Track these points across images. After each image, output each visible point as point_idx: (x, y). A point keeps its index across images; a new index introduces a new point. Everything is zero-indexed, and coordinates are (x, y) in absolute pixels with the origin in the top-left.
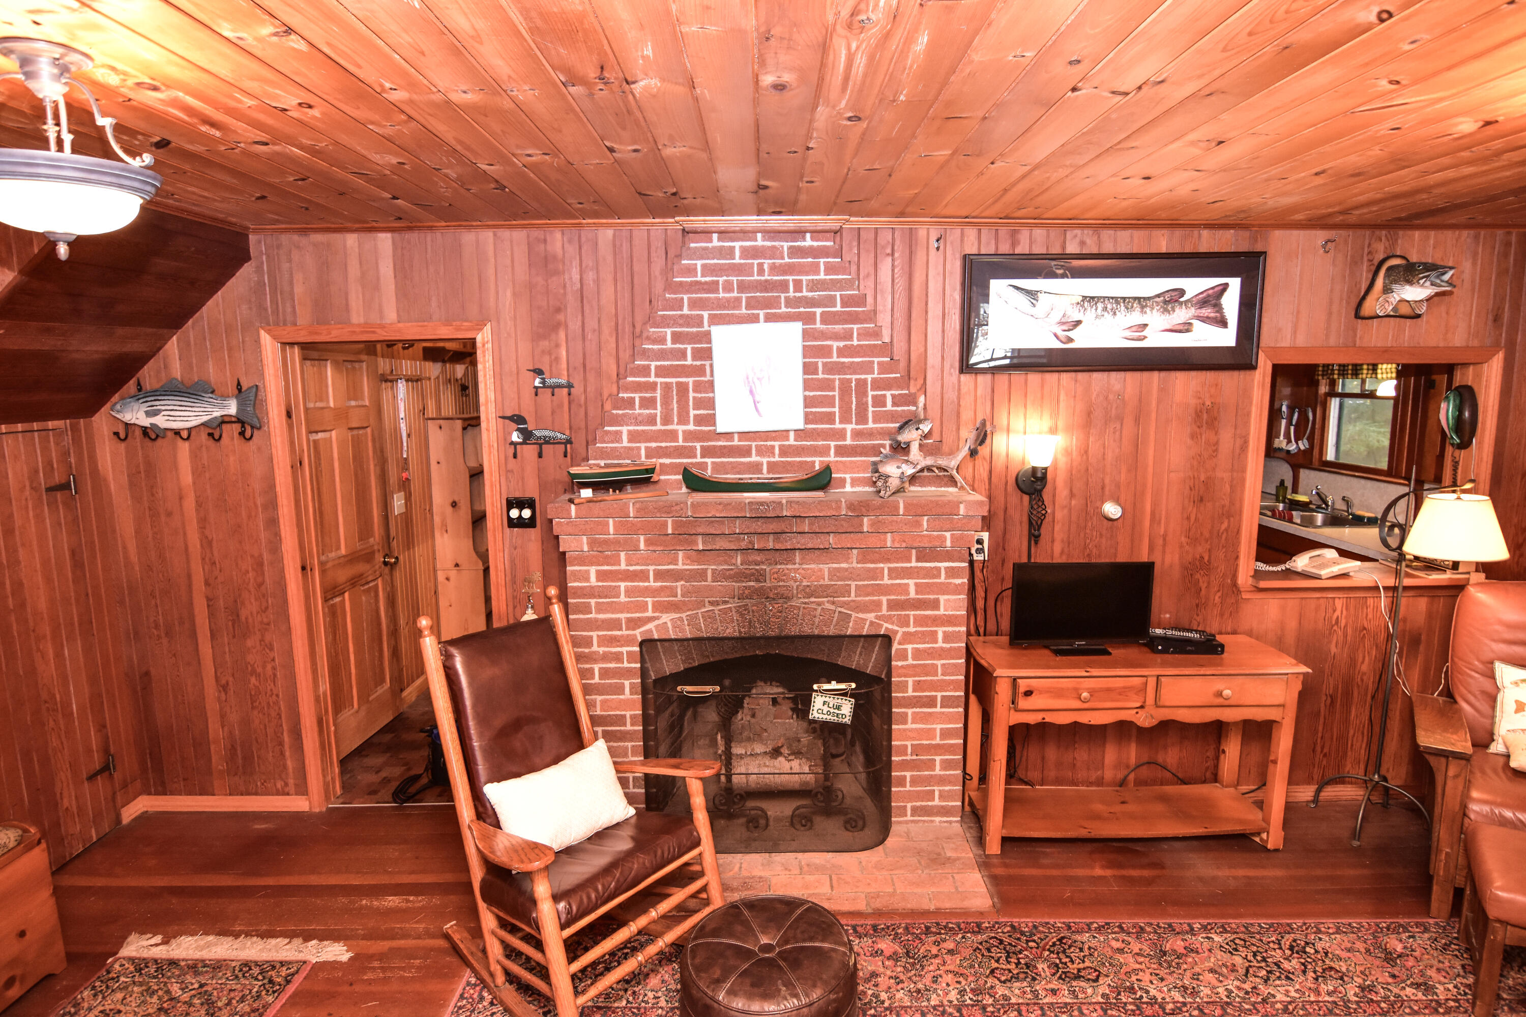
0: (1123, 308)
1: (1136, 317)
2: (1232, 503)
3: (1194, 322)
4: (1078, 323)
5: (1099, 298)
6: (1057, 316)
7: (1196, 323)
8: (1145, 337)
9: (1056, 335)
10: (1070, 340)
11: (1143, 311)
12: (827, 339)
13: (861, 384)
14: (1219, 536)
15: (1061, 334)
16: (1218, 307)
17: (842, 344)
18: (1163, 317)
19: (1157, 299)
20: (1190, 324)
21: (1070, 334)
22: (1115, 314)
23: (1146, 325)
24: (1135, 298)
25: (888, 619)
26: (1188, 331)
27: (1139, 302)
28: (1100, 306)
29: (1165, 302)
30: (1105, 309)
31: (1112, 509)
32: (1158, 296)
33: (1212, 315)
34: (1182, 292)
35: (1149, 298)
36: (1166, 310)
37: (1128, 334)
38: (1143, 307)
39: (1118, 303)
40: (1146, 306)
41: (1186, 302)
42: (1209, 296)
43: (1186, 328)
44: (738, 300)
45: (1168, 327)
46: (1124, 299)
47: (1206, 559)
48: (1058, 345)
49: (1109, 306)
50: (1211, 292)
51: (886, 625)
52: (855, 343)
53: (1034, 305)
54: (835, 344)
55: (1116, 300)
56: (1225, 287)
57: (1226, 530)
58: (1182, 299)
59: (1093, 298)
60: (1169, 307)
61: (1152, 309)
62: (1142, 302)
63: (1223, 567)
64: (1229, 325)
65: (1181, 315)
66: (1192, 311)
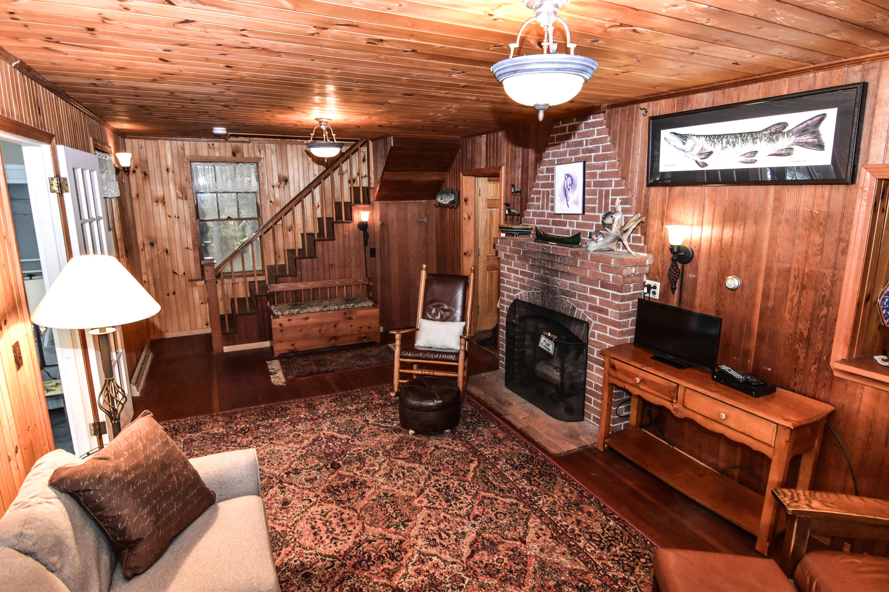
0: (740, 141)
1: (749, 147)
2: (832, 294)
3: (794, 147)
4: (711, 153)
5: (724, 135)
6: (697, 150)
7: (796, 148)
8: (756, 161)
9: (697, 162)
10: (706, 165)
11: (754, 142)
12: (595, 169)
13: (607, 192)
14: (818, 319)
15: (700, 160)
16: (816, 134)
17: (600, 171)
18: (769, 145)
19: (765, 132)
20: (792, 149)
21: (705, 161)
22: (734, 145)
23: (756, 152)
24: (749, 133)
25: (589, 314)
26: (789, 154)
27: (752, 135)
28: (725, 140)
29: (771, 134)
30: (728, 142)
31: (732, 282)
32: (766, 130)
33: (810, 140)
34: (785, 125)
35: (759, 132)
36: (771, 140)
37: (743, 159)
38: (754, 139)
39: (736, 137)
40: (757, 138)
41: (788, 132)
42: (808, 125)
43: (788, 152)
44: (566, 151)
45: (774, 152)
46: (741, 134)
47: (806, 335)
48: (698, 168)
49: (731, 140)
50: (809, 122)
51: (588, 317)
52: (606, 170)
53: (684, 144)
54: (599, 172)
55: (735, 135)
56: (823, 117)
57: (825, 316)
58: (784, 131)
59: (720, 136)
60: (774, 137)
61: (761, 139)
62: (753, 135)
63: (820, 345)
64: (825, 148)
65: (783, 142)
66: (793, 139)
